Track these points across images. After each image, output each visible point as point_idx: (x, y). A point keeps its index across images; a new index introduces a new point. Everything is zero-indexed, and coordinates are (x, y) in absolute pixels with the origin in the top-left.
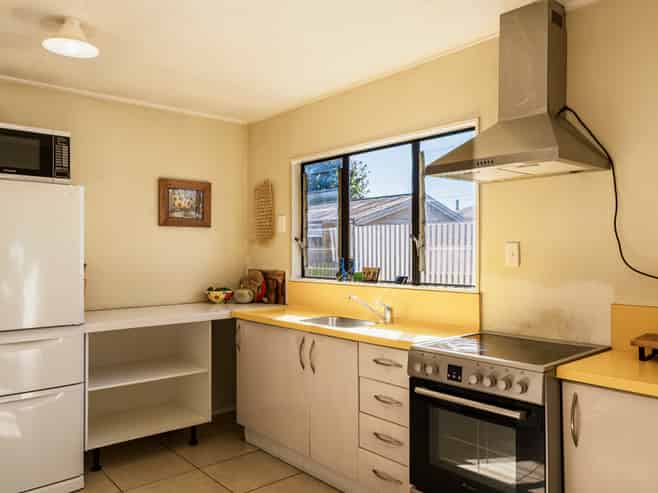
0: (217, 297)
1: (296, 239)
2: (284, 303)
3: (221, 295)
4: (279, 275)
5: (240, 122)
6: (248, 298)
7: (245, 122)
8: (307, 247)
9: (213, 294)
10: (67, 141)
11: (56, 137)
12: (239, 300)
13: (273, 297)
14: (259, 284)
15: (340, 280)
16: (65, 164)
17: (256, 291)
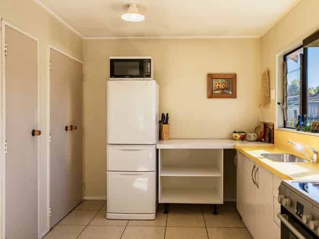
0: (236, 137)
1: (279, 103)
2: (273, 143)
3: (239, 136)
4: (271, 125)
5: (255, 37)
6: (253, 138)
7: (259, 37)
8: (287, 108)
9: (234, 135)
10: (150, 61)
11: (145, 59)
12: (248, 139)
13: (267, 139)
14: (261, 131)
15: (298, 130)
16: (149, 71)
17: (259, 134)
